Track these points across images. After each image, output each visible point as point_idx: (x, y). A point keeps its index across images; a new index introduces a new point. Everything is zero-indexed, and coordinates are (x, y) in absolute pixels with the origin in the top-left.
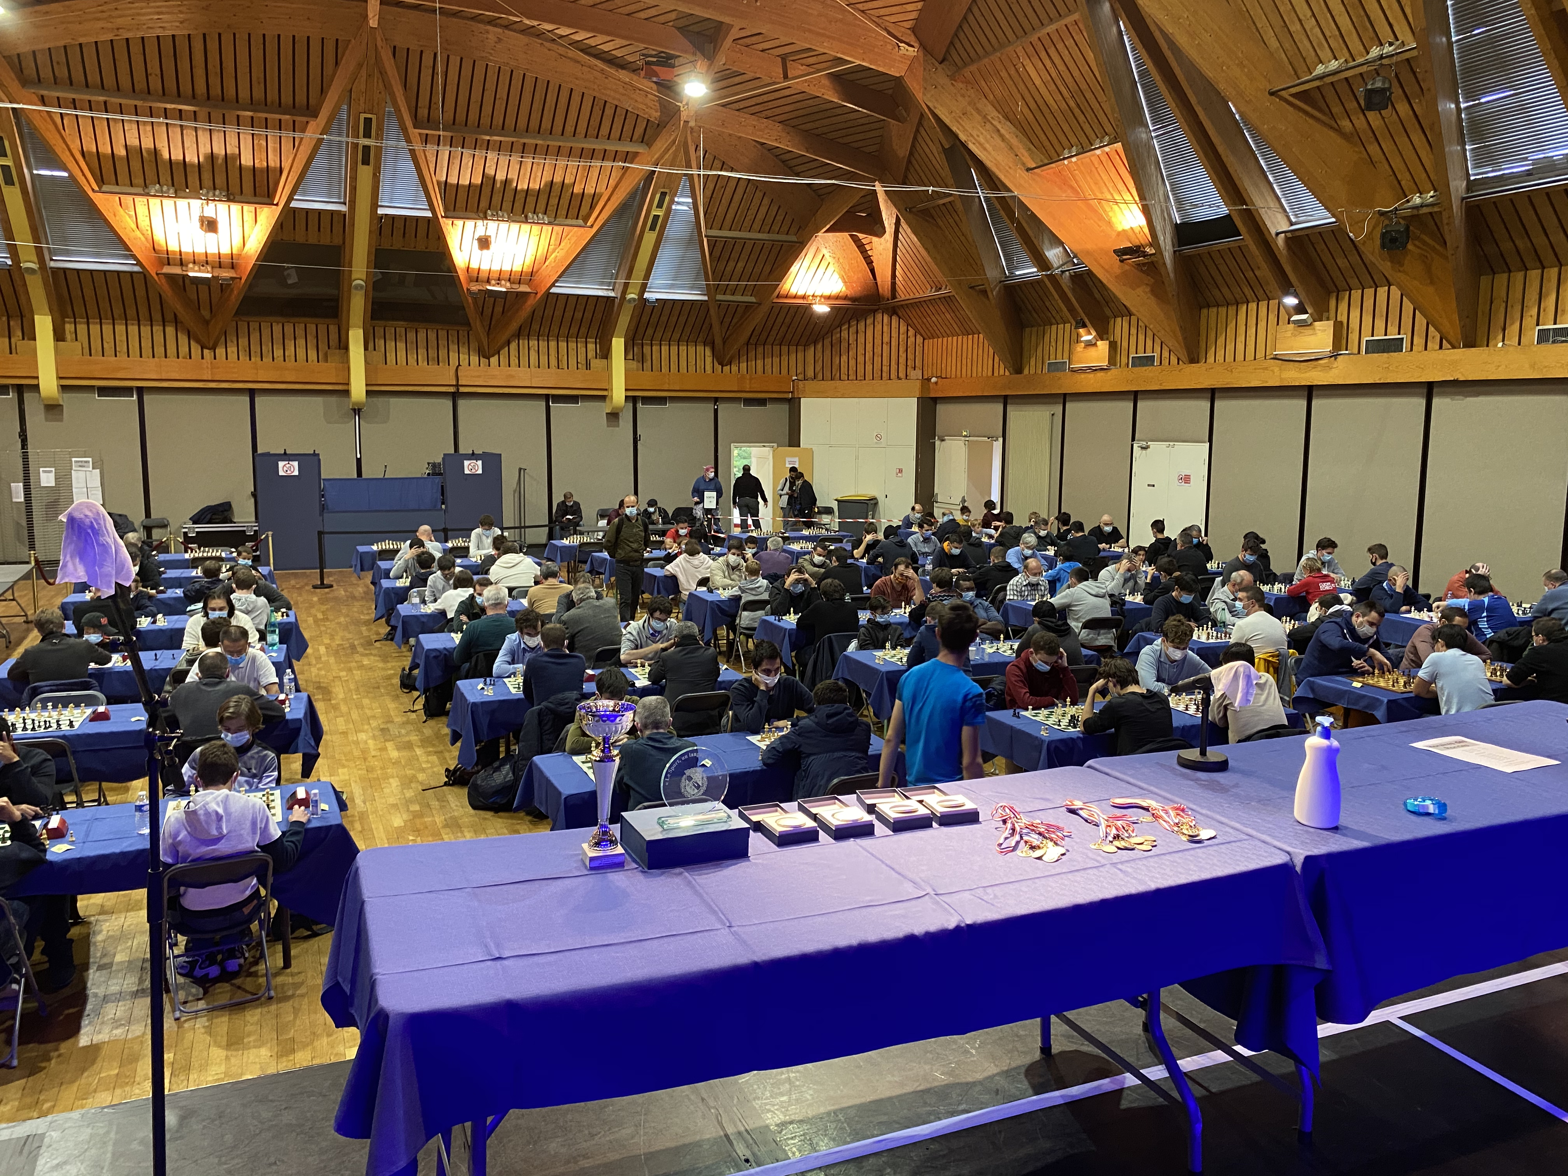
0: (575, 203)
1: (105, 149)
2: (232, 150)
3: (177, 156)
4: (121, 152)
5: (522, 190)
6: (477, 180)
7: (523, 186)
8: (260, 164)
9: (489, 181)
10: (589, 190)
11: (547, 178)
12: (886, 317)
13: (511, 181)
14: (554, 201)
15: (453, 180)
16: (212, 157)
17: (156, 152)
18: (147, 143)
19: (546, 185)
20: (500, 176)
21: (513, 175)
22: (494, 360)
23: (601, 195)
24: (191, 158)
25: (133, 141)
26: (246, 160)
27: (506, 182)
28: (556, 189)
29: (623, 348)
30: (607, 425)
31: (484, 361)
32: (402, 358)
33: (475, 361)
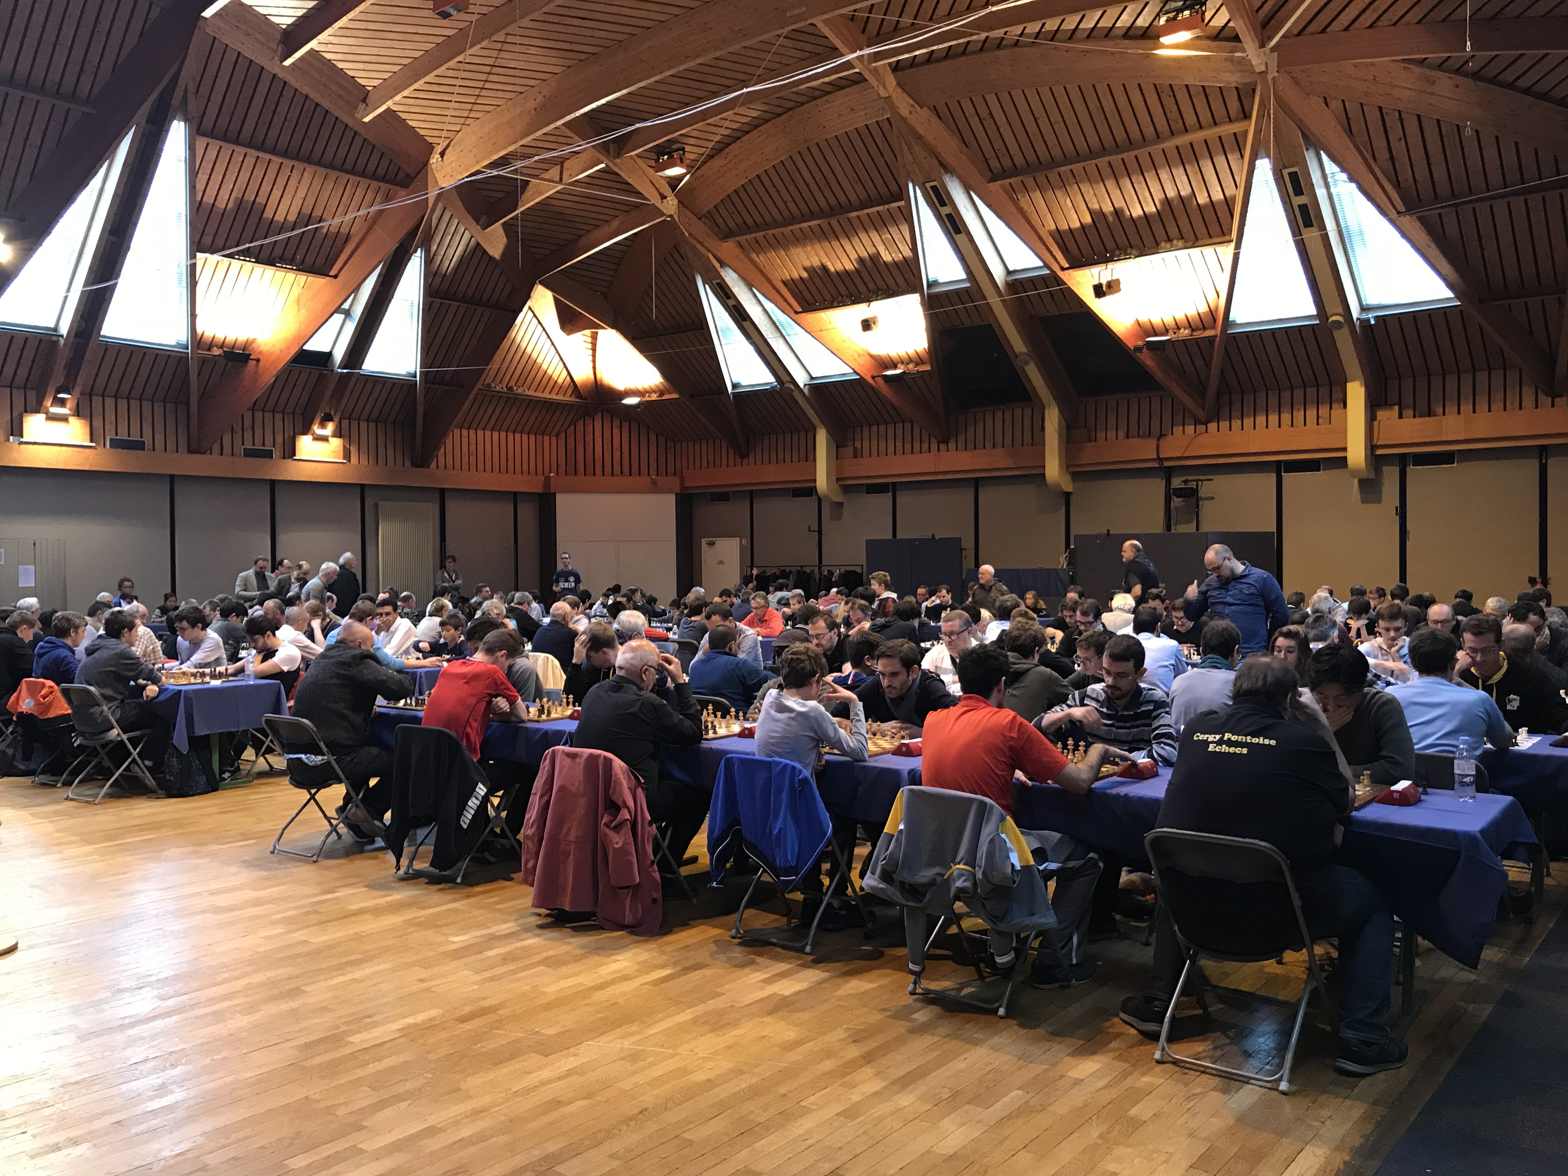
0: (1210, 216)
1: (796, 276)
2: (872, 250)
3: (839, 267)
4: (805, 275)
5: (1140, 218)
6: (1088, 219)
7: (1137, 212)
8: (898, 257)
9: (1098, 216)
10: (1218, 196)
11: (1158, 196)
13: (1122, 210)
14: (1183, 221)
15: (1064, 226)
16: (861, 260)
17: (824, 268)
18: (816, 263)
19: (1162, 203)
20: (1108, 208)
21: (1119, 203)
22: (1212, 426)
23: (1234, 198)
24: (849, 267)
25: (807, 264)
26: (887, 257)
27: (1117, 213)
28: (1176, 203)
29: (1362, 390)
30: (1359, 496)
31: (1201, 428)
32: (1111, 434)
33: (1190, 429)
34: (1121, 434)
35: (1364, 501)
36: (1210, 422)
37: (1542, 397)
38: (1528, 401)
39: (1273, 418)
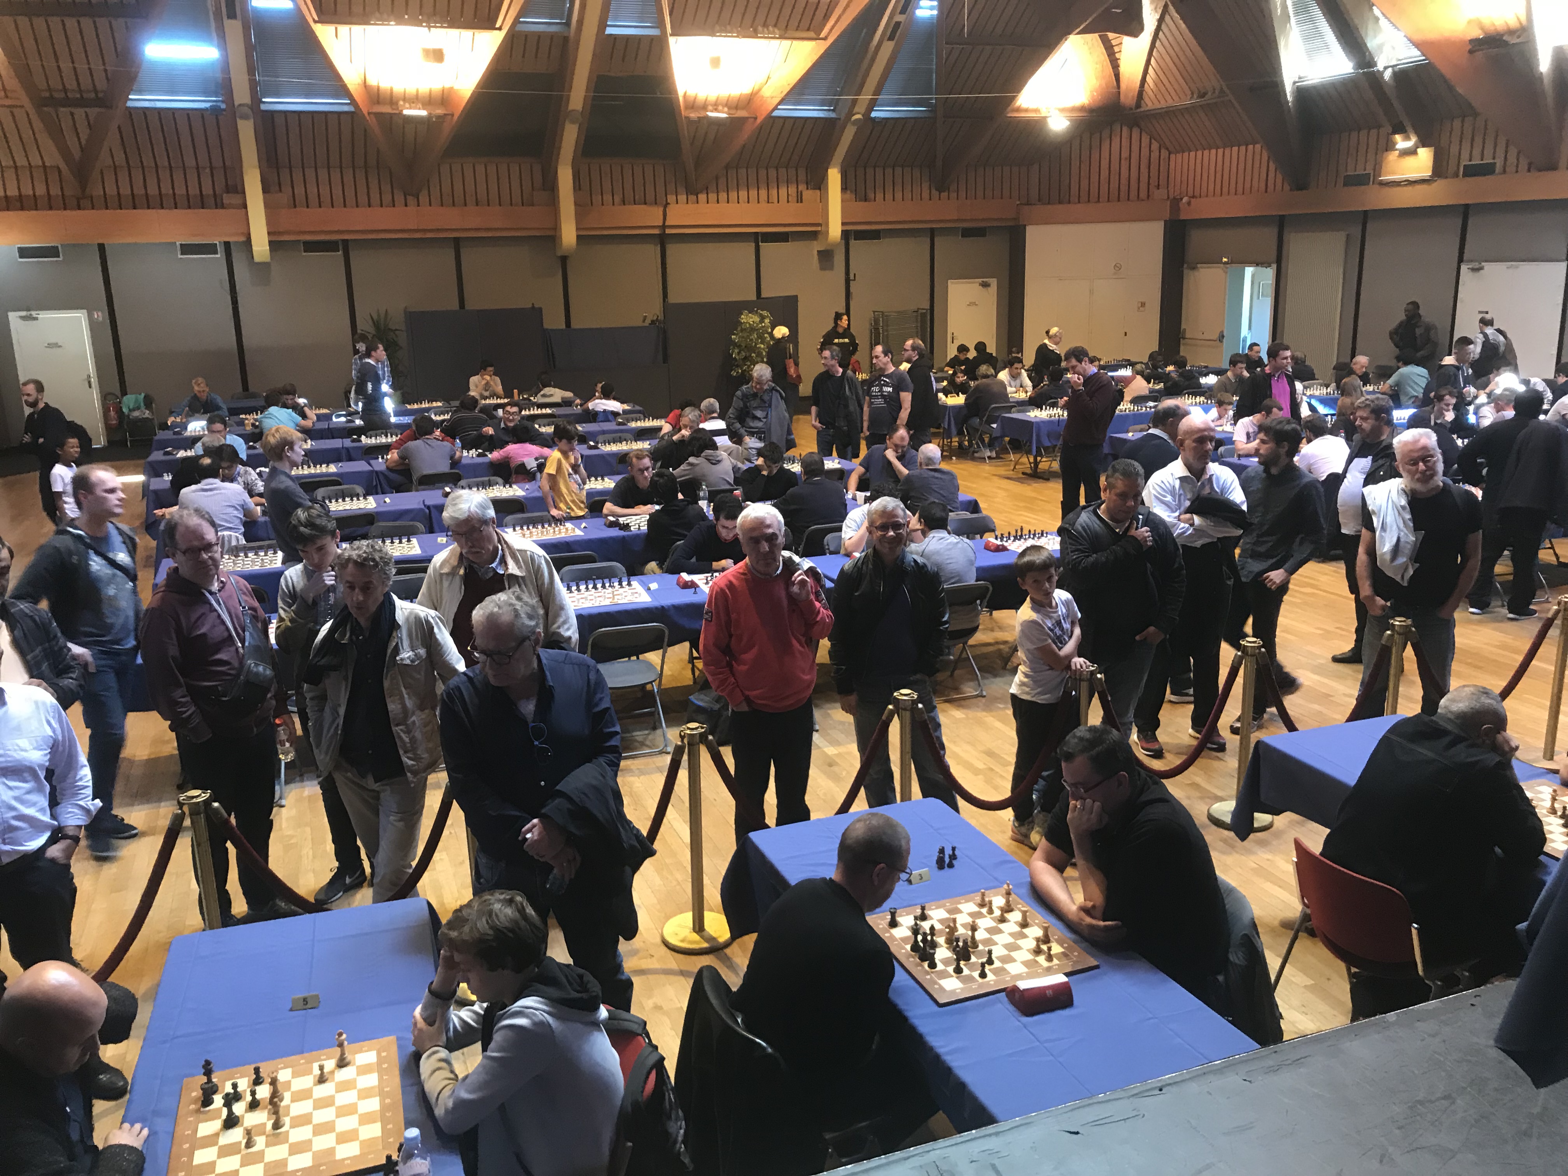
0: (809, 12)
12: (1125, 130)
14: (787, 11)
22: (702, 197)
23: (838, 2)
29: (839, 176)
30: (818, 265)
31: (692, 198)
32: (608, 198)
33: (682, 198)
34: (617, 199)
35: (822, 268)
36: (701, 192)
37: (934, 191)
38: (926, 194)
39: (753, 193)
